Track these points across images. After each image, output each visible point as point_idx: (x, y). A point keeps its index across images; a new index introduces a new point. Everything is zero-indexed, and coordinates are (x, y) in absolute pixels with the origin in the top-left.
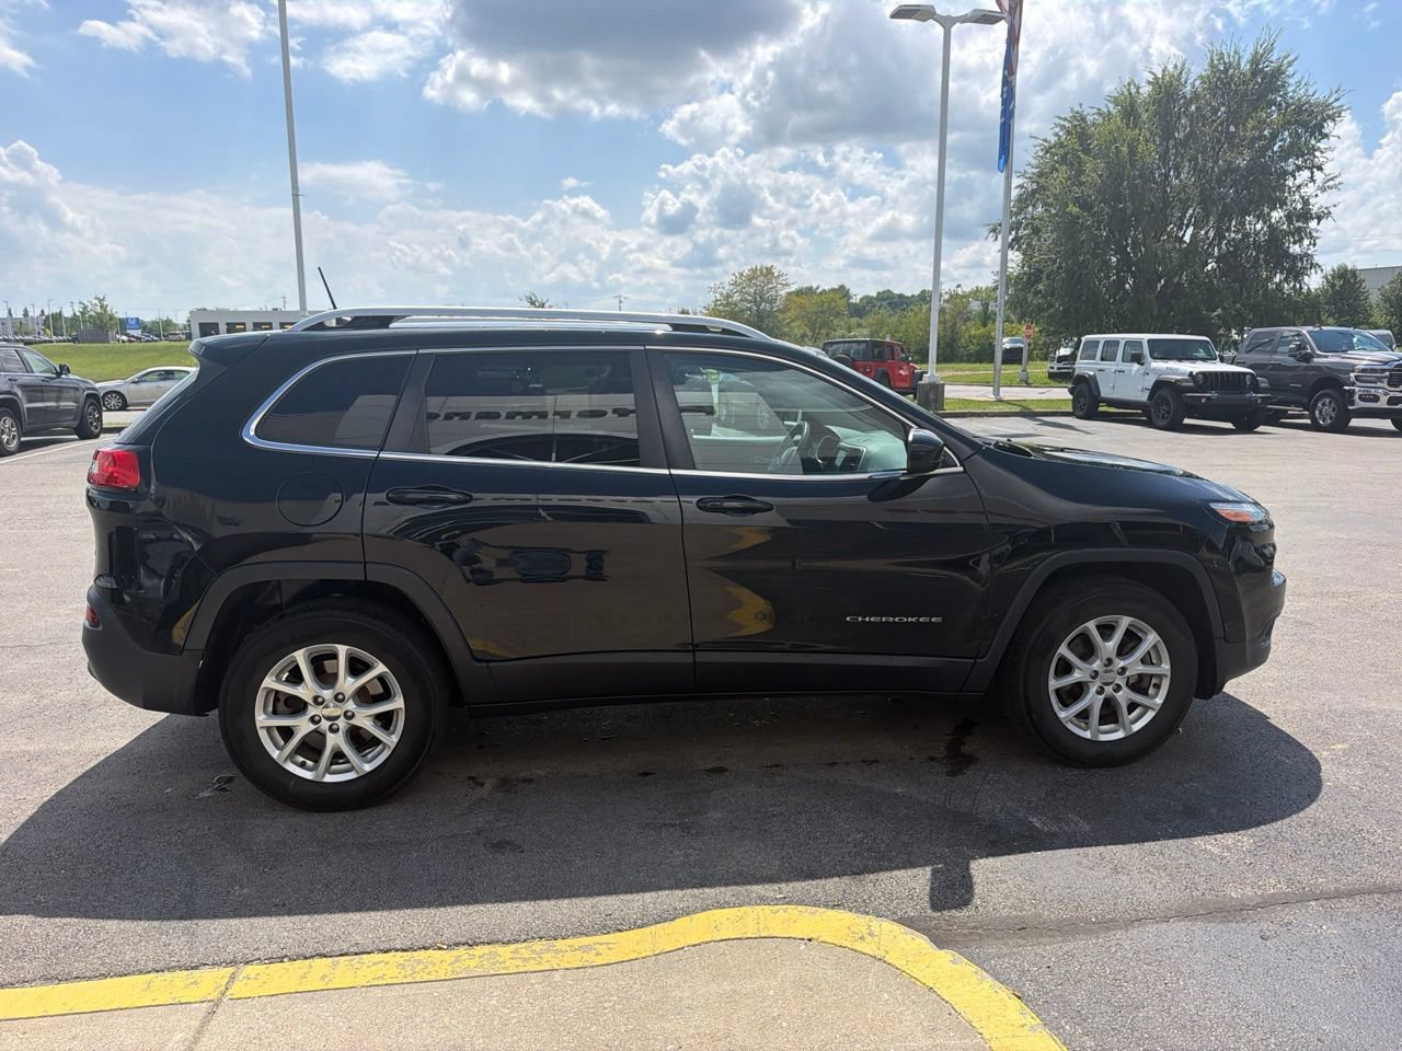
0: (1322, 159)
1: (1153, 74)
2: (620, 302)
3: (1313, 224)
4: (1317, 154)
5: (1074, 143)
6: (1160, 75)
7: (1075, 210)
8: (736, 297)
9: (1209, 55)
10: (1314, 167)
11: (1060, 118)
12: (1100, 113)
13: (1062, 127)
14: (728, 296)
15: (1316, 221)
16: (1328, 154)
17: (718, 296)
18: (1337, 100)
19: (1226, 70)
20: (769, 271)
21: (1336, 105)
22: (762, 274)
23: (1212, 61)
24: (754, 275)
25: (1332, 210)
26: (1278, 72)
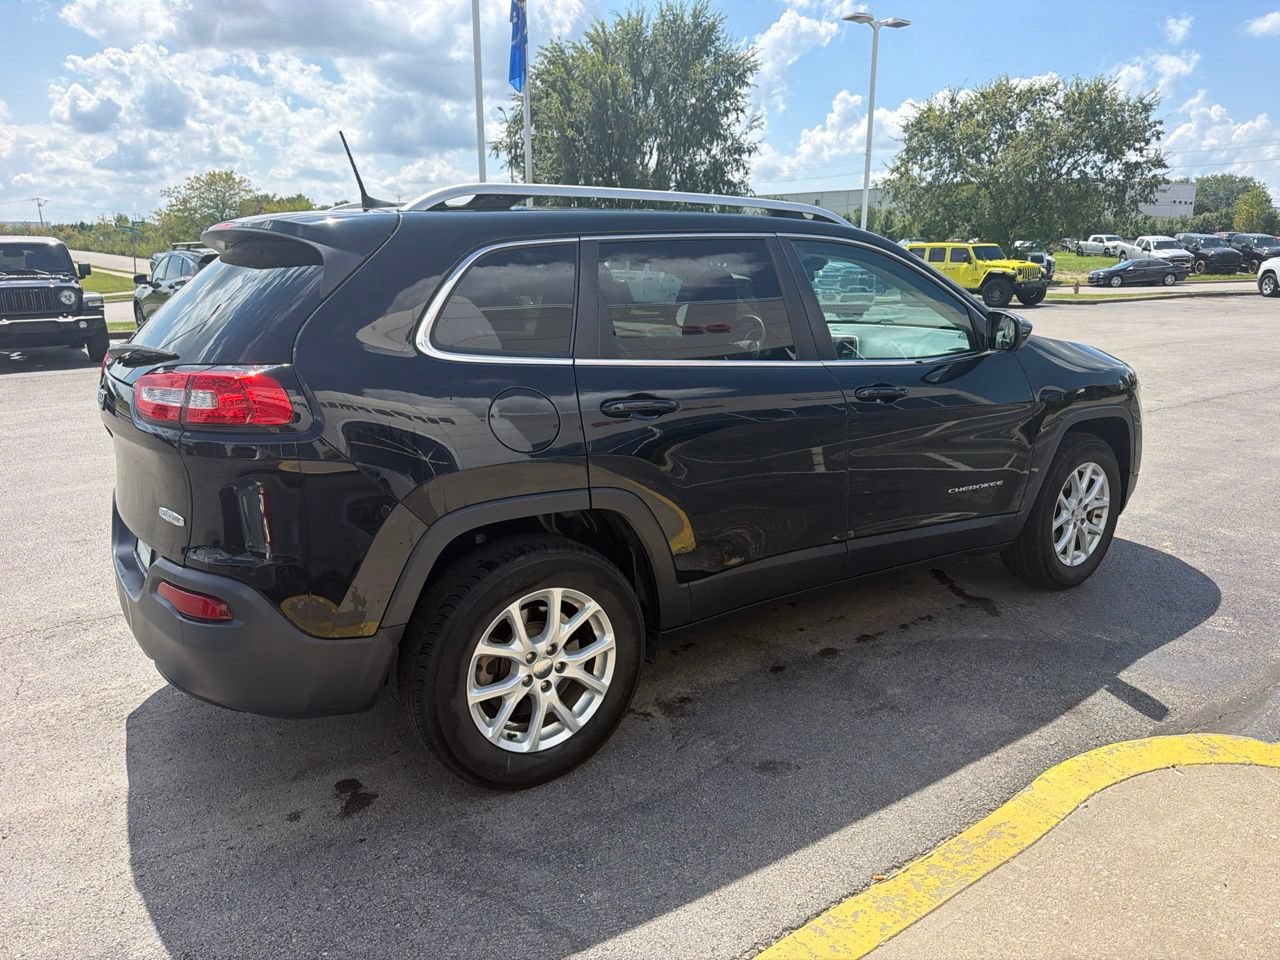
0: (743, 104)
1: (619, 16)
2: (40, 205)
3: (745, 157)
4: (739, 98)
5: (560, 72)
6: (625, 18)
7: (570, 133)
8: (194, 203)
9: (658, 6)
10: (738, 109)
11: (542, 48)
12: (574, 47)
13: (546, 57)
14: (185, 201)
15: (747, 154)
16: (747, 100)
17: (174, 202)
18: (753, 55)
19: (675, 21)
20: (229, 176)
21: (752, 59)
22: (221, 179)
23: (662, 11)
24: (212, 180)
25: (758, 145)
26: (712, 28)
